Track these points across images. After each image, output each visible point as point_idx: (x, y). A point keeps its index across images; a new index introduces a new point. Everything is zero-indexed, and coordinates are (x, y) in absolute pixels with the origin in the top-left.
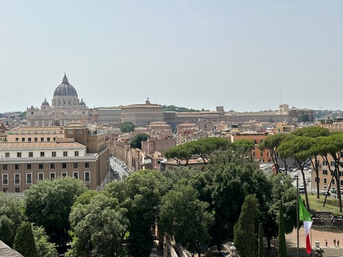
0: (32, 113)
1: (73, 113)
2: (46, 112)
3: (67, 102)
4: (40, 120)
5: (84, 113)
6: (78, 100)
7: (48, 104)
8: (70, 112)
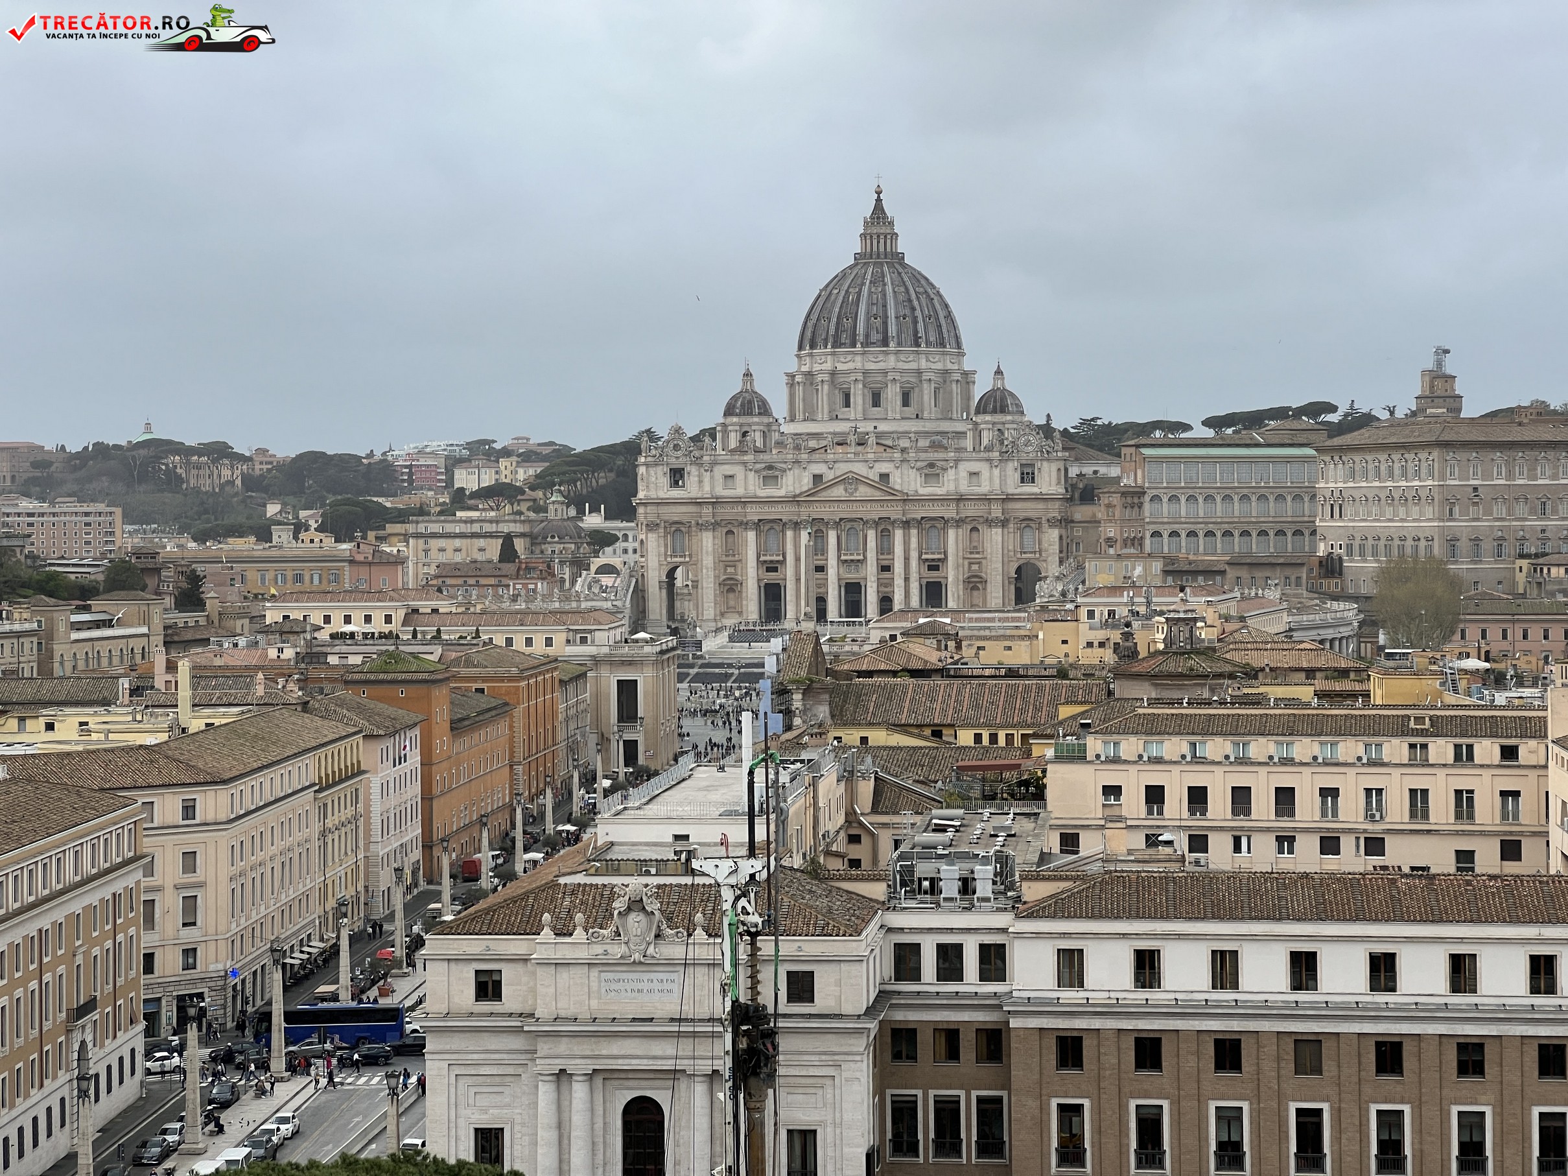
0: (677, 476)
1: (954, 481)
2: (771, 474)
3: (892, 394)
4: (729, 529)
5: (1027, 476)
6: (967, 378)
7: (765, 410)
8: (932, 472)
